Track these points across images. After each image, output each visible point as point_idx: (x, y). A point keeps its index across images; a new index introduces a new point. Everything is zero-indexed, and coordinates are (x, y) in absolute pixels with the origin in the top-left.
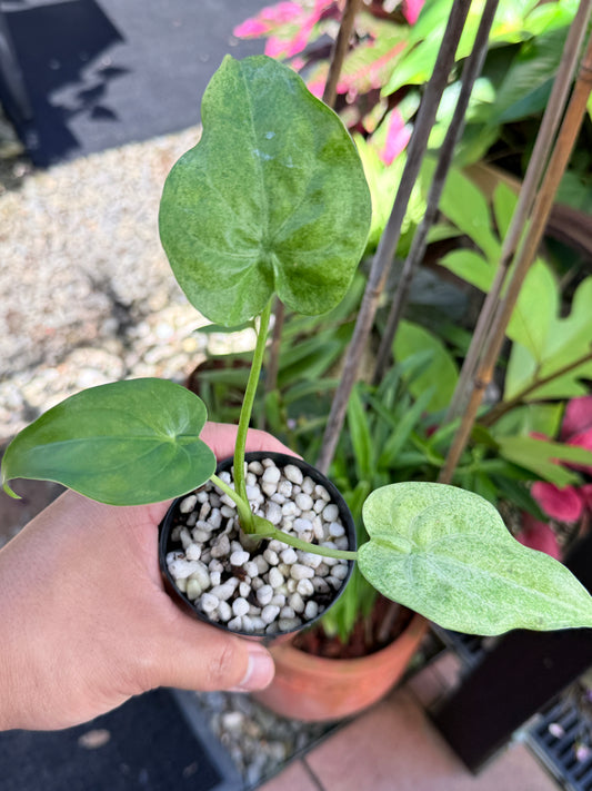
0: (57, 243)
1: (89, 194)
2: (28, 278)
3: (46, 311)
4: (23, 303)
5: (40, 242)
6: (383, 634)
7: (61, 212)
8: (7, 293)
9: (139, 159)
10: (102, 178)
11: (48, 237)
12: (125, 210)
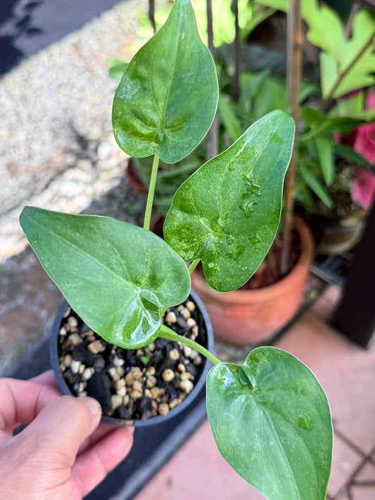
0: (25, 117)
1: (36, 82)
2: (13, 142)
3: (30, 157)
4: (15, 156)
5: (14, 119)
6: (284, 268)
7: (23, 97)
8: (4, 154)
9: (60, 53)
10: (41, 71)
11: (18, 114)
12: (60, 86)
